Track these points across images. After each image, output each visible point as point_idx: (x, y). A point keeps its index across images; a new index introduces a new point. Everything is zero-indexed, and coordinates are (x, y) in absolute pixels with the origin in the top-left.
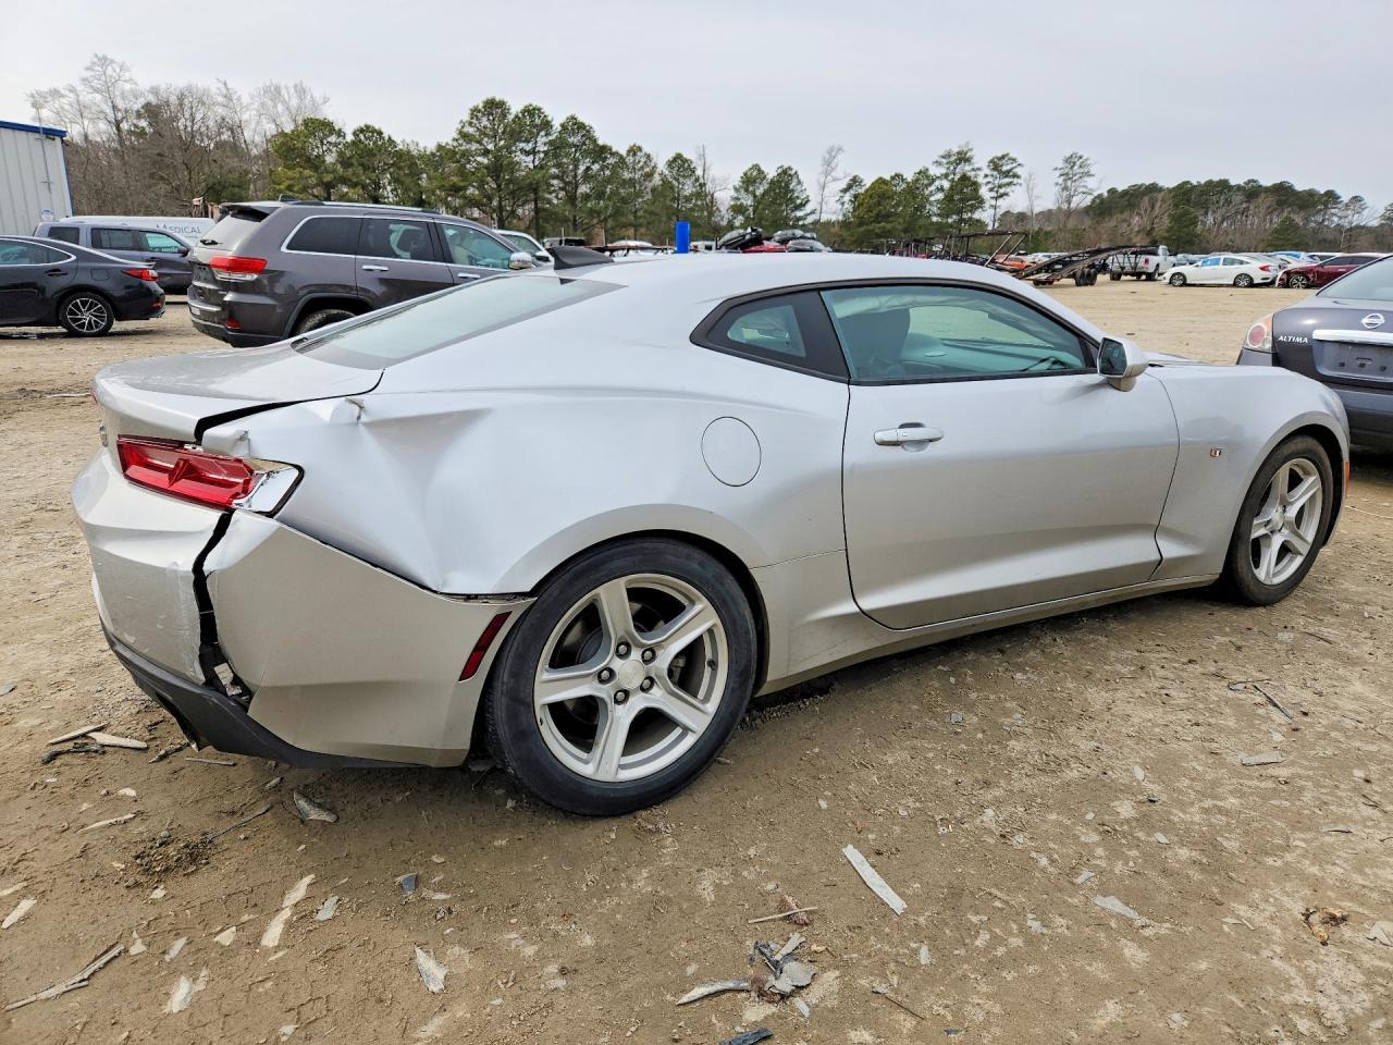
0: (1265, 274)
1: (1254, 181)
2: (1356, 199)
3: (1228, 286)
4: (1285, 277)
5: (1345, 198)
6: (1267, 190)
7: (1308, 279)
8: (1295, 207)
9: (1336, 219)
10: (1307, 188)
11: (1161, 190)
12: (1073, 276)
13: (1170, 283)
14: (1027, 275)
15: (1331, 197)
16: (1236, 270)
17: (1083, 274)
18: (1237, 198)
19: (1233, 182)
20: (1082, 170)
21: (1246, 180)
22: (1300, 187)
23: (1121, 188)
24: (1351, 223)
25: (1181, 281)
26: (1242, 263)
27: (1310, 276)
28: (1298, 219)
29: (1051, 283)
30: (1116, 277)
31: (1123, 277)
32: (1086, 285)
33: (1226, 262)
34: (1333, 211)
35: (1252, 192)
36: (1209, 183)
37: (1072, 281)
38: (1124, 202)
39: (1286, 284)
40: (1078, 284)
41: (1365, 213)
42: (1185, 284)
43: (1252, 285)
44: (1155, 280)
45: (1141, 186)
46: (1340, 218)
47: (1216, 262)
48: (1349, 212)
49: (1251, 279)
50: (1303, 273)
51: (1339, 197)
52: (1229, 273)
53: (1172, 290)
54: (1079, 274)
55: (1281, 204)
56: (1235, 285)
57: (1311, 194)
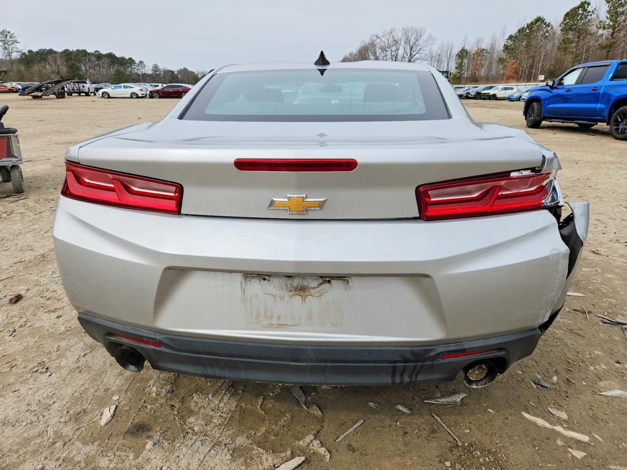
0: (142, 92)
1: (98, 51)
2: (141, 62)
3: (128, 98)
4: (150, 93)
5: (137, 61)
6: (105, 56)
7: (160, 95)
8: (119, 65)
9: (136, 70)
10: (121, 56)
11: (56, 52)
12: (54, 94)
13: (102, 97)
14: (29, 93)
15: (131, 61)
16: (130, 91)
17: (59, 92)
18: (94, 59)
19: (89, 51)
20: (12, 39)
21: (94, 51)
22: (118, 55)
23: (35, 50)
24: (142, 72)
25: (107, 96)
26: (131, 87)
27: (160, 93)
28: (122, 69)
29: (41, 97)
30: (70, 94)
31: (73, 94)
32: (61, 98)
33: (125, 87)
34: (134, 67)
35: (99, 56)
36: (78, 51)
37: (54, 96)
38: (38, 57)
39: (151, 97)
40: (58, 98)
41: (146, 68)
42: (109, 97)
43: (138, 97)
44: (90, 96)
45: (44, 50)
46: (138, 70)
47: (120, 87)
48: (140, 68)
49: (137, 95)
50: (157, 92)
51: (134, 61)
52: (127, 92)
53: (103, 100)
54: (57, 92)
55: (113, 62)
56: (131, 97)
57: (123, 59)
